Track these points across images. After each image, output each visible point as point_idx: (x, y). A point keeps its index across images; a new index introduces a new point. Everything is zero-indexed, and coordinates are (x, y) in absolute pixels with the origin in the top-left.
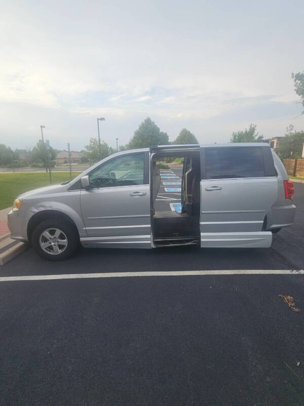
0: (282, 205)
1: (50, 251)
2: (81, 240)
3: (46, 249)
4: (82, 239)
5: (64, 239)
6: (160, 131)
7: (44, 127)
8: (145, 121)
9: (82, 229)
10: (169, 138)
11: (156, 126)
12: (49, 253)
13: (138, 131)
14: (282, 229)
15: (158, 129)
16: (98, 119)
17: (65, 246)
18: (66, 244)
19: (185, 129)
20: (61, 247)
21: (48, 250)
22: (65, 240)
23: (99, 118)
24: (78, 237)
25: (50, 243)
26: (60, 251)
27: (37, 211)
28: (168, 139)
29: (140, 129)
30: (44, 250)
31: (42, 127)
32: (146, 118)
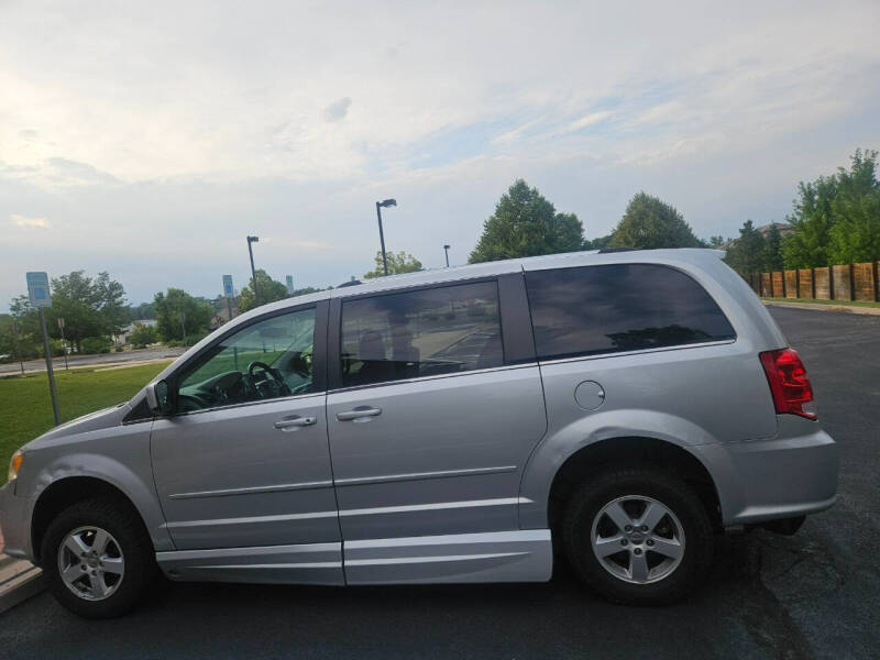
0: (760, 439)
1: (84, 590)
2: (158, 559)
3: (74, 583)
4: (160, 556)
5: (118, 556)
6: (556, 213)
7: (255, 239)
8: (511, 191)
9: (160, 527)
10: (583, 227)
11: (542, 199)
12: (80, 594)
13: (493, 221)
14: (810, 517)
15: (549, 208)
16: (379, 205)
17: (119, 576)
18: (121, 572)
19: (643, 195)
20: (110, 578)
21: (79, 588)
22: (119, 560)
23: (381, 202)
24: (150, 550)
25: (84, 567)
26: (108, 591)
27: (50, 479)
28: (580, 230)
29: (498, 213)
30: (69, 586)
31: (251, 240)
32: (513, 183)
